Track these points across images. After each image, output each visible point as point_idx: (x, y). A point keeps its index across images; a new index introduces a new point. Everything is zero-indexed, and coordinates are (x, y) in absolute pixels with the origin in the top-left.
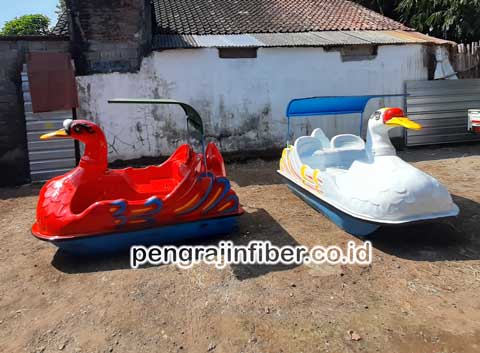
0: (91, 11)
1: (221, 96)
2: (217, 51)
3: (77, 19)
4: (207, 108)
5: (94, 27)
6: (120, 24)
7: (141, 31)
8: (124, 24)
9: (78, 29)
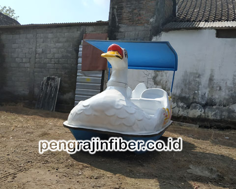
0: (124, 4)
1: (212, 71)
2: (215, 32)
3: (115, 10)
4: (197, 79)
5: (125, 15)
6: (141, 12)
7: (155, 17)
8: (144, 12)
9: (115, 17)
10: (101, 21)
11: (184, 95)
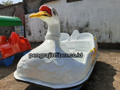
1: (67, 19)
10: (20, 2)
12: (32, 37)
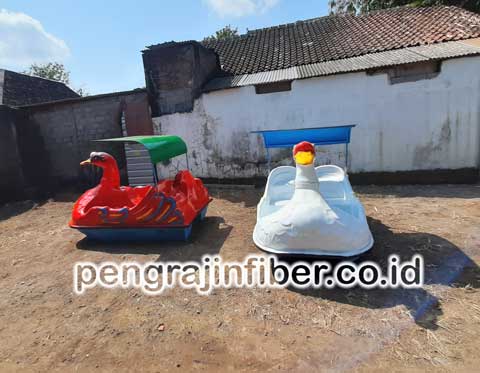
3: (151, 75)
6: (178, 75)
7: (193, 79)
8: (181, 75)
9: (152, 83)
10: (138, 89)
11: (236, 156)
12: (171, 168)
